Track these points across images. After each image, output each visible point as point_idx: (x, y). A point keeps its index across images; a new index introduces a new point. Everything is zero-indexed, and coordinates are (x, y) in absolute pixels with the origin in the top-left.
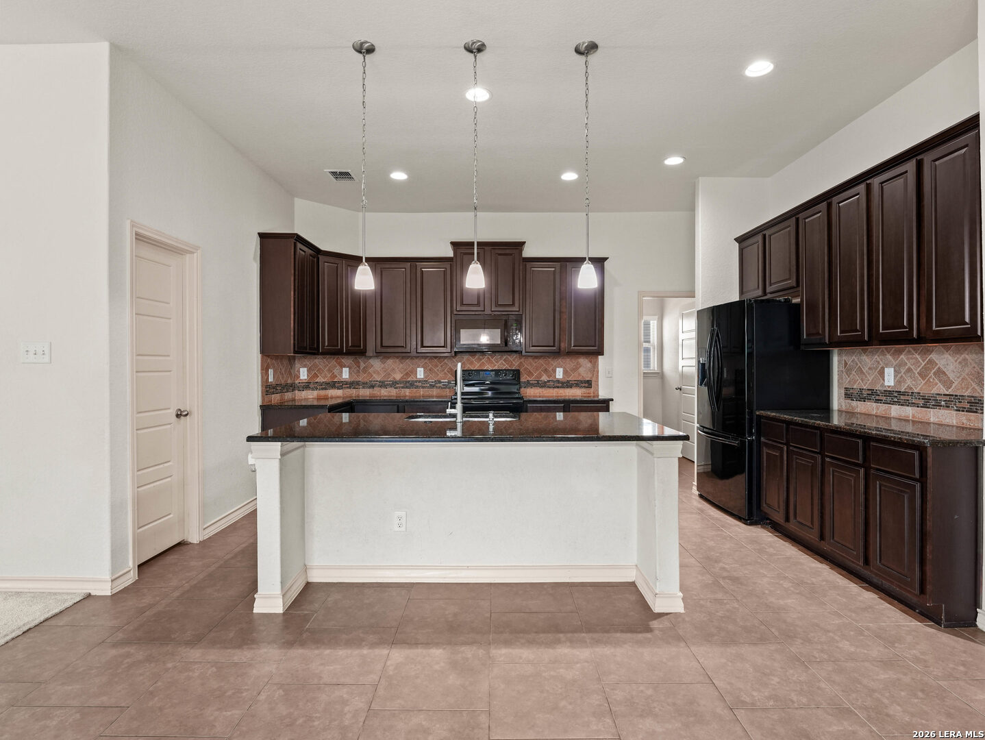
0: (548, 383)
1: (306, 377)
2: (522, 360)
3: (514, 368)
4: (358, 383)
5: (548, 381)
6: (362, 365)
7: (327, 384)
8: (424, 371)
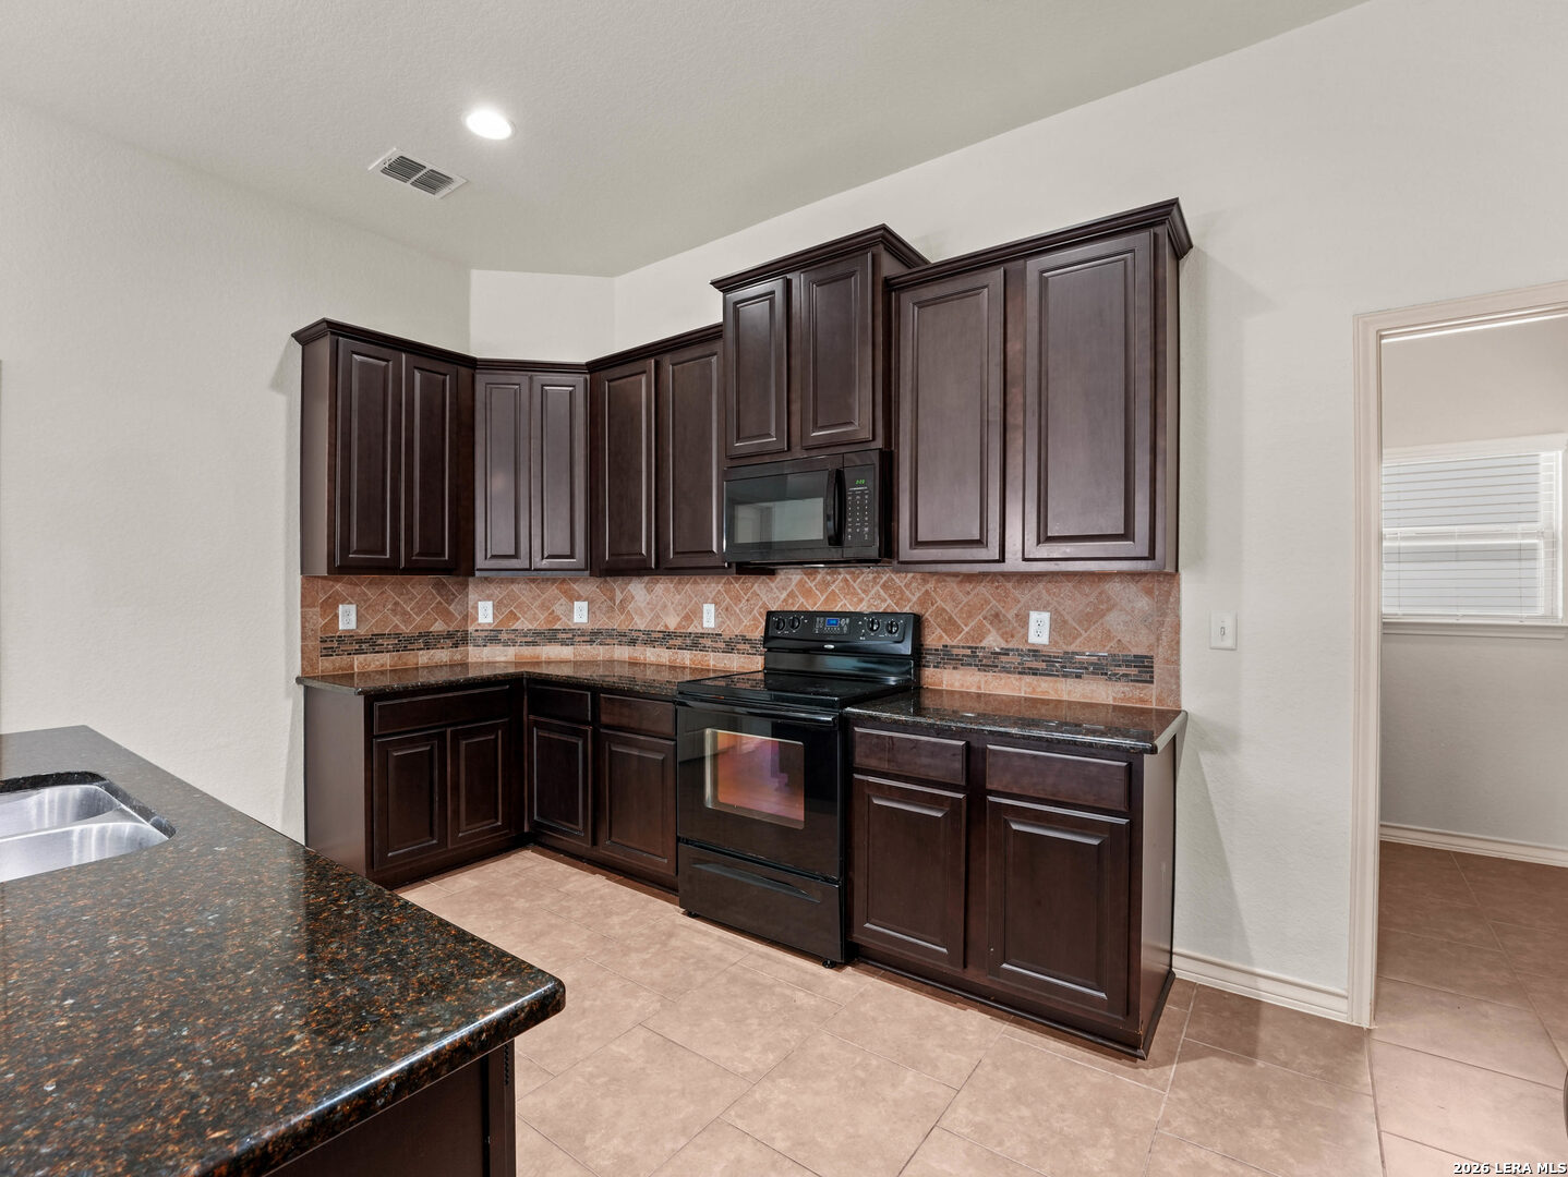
0: (1003, 658)
1: (490, 619)
5: (1006, 652)
6: (619, 596)
7: (537, 633)
8: (716, 610)
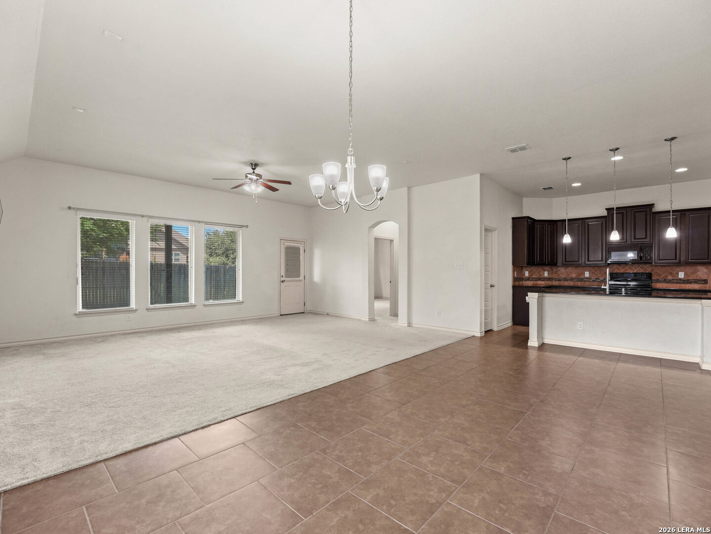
0: (672, 281)
2: (654, 267)
3: (647, 272)
4: (552, 279)
7: (537, 278)
8: (589, 273)
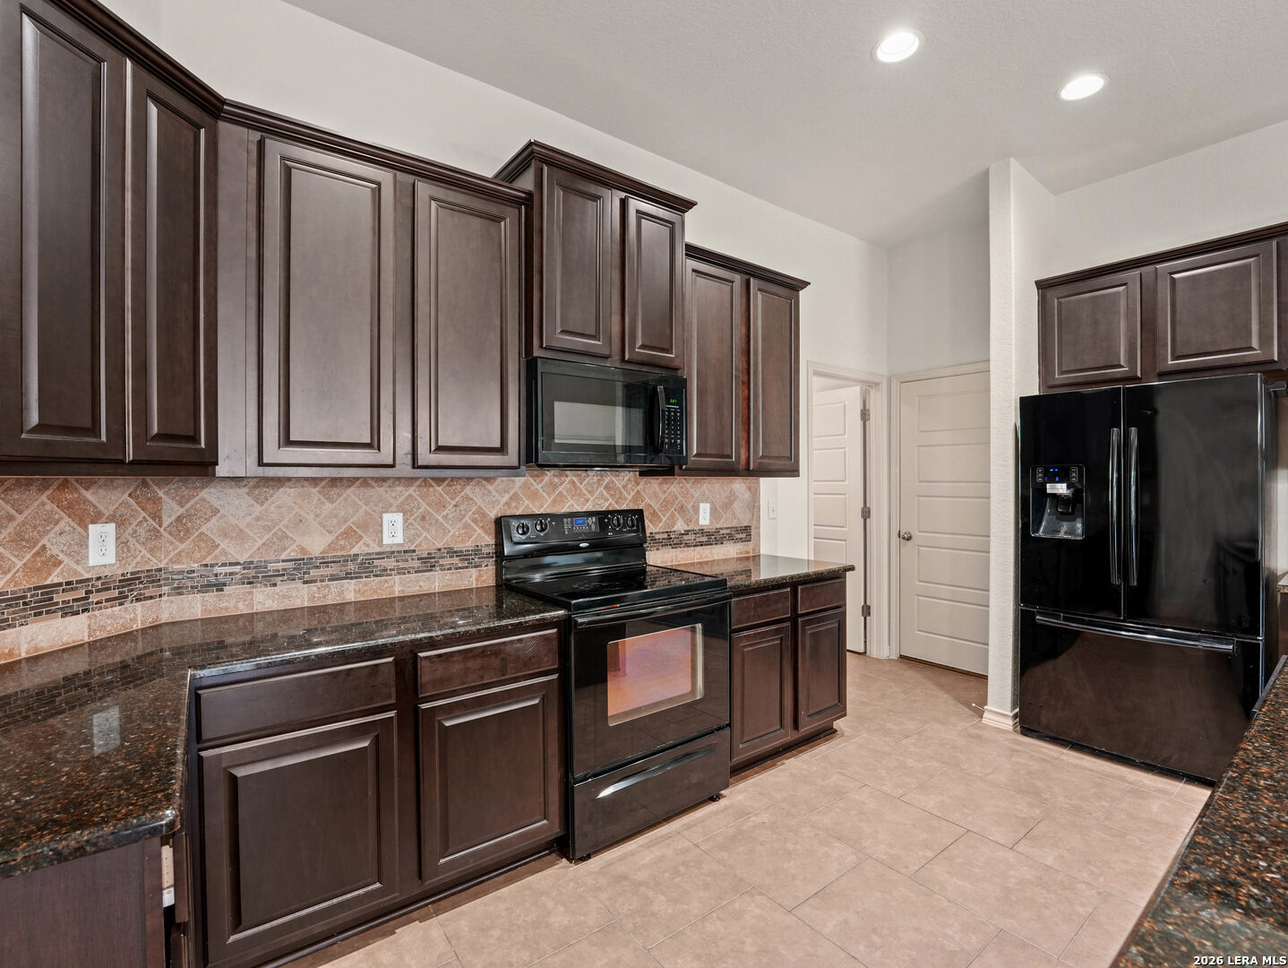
0: (685, 537)
3: (624, 507)
4: (154, 578)
5: (687, 532)
6: (172, 510)
7: (9, 600)
8: (405, 520)
